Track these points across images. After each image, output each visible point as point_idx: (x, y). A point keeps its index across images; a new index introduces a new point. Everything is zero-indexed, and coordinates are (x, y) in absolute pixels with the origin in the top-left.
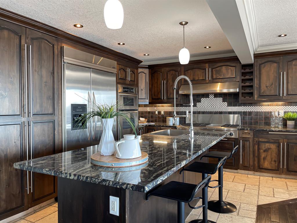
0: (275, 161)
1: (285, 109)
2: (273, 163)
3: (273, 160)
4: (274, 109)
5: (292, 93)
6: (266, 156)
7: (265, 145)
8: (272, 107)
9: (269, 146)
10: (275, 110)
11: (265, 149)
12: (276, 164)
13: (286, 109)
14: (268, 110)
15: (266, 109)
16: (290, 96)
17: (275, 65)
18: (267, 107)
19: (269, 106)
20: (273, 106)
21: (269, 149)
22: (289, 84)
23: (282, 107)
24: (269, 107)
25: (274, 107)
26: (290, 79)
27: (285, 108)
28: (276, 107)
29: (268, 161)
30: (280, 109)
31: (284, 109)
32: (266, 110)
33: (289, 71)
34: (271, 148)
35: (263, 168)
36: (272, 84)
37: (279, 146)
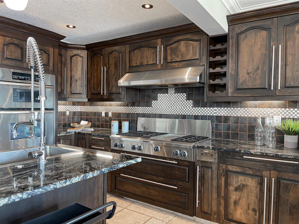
0: (254, 210)
1: (283, 113)
2: (251, 212)
3: (251, 207)
4: (265, 113)
5: (292, 84)
6: (239, 199)
7: (238, 179)
8: (261, 109)
9: (245, 180)
10: (267, 114)
11: (236, 185)
12: (256, 215)
13: (285, 113)
14: (255, 114)
15: (251, 112)
16: (290, 90)
17: (264, 33)
18: (253, 109)
19: (256, 107)
20: (263, 107)
21: (244, 186)
22: (288, 68)
23: (279, 109)
24: (257, 109)
25: (265, 109)
26: (289, 58)
27: (283, 111)
28: (269, 109)
29: (242, 208)
30: (275, 113)
31: (281, 113)
32: (251, 114)
33: (288, 44)
34: (247, 185)
35: (234, 219)
36: (258, 68)
37: (261, 184)
